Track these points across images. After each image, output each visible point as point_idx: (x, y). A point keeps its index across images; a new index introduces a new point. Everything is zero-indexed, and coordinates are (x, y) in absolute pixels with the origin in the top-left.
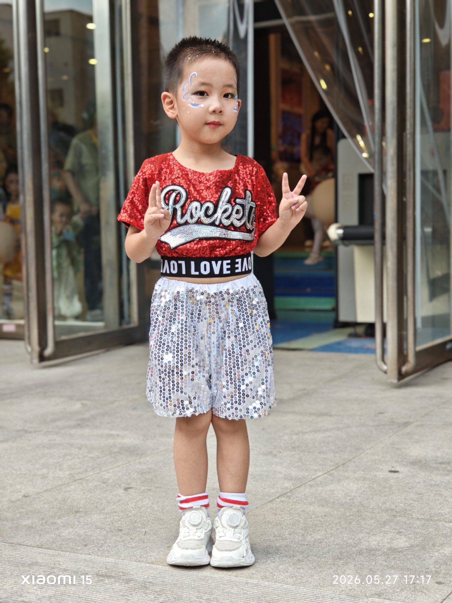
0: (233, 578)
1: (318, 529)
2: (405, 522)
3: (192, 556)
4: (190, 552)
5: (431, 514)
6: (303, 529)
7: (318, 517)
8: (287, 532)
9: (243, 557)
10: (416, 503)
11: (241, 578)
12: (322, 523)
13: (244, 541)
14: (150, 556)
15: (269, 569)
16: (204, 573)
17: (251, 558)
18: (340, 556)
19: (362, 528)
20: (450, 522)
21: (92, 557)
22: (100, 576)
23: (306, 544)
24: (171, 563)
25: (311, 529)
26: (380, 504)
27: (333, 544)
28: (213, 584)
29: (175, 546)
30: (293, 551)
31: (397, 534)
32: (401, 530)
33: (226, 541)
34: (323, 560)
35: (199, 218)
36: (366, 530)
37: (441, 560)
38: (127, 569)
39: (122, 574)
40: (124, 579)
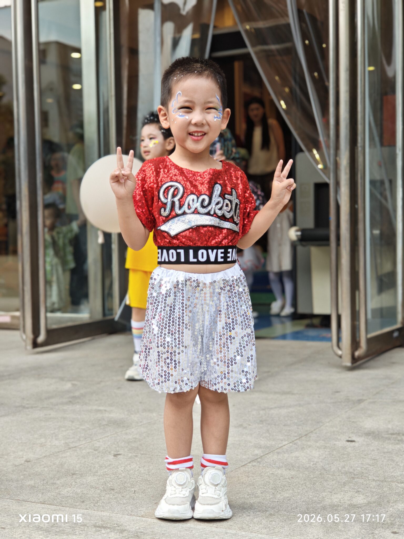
0: (214, 529)
1: (286, 488)
2: (363, 483)
3: (178, 511)
4: (176, 508)
5: (385, 476)
6: (273, 489)
7: (286, 479)
8: (259, 492)
9: (223, 511)
10: (372, 467)
11: (221, 529)
12: (290, 484)
13: (223, 498)
14: (140, 511)
15: (245, 521)
16: (188, 524)
17: (230, 512)
18: (307, 511)
19: (325, 488)
20: (402, 483)
21: (89, 511)
22: (98, 527)
23: (276, 501)
24: (159, 517)
25: (280, 489)
26: (340, 468)
27: (300, 501)
28: (197, 534)
29: (163, 501)
30: (265, 507)
31: (356, 493)
32: (359, 490)
33: (207, 497)
34: (292, 514)
35: (196, 208)
36: (329, 490)
37: (395, 514)
38: (121, 521)
39: (116, 525)
40: (118, 530)
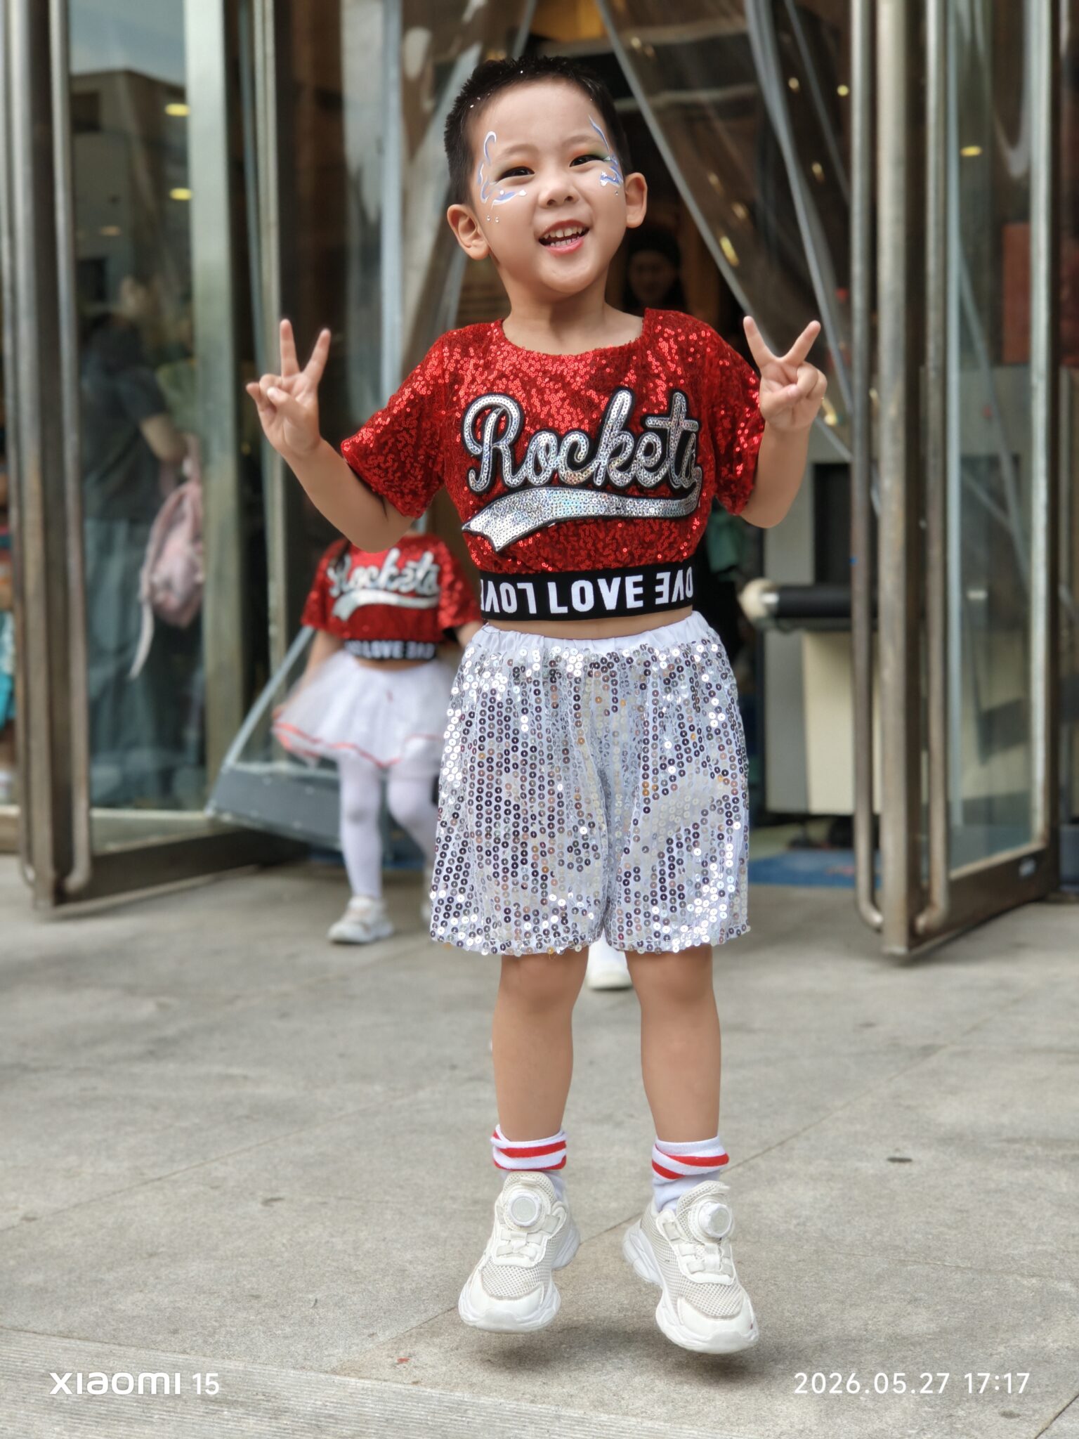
14: (329, 1356)
35: (555, 472)
38: (275, 1386)
39: (263, 1397)
40: (266, 1409)
